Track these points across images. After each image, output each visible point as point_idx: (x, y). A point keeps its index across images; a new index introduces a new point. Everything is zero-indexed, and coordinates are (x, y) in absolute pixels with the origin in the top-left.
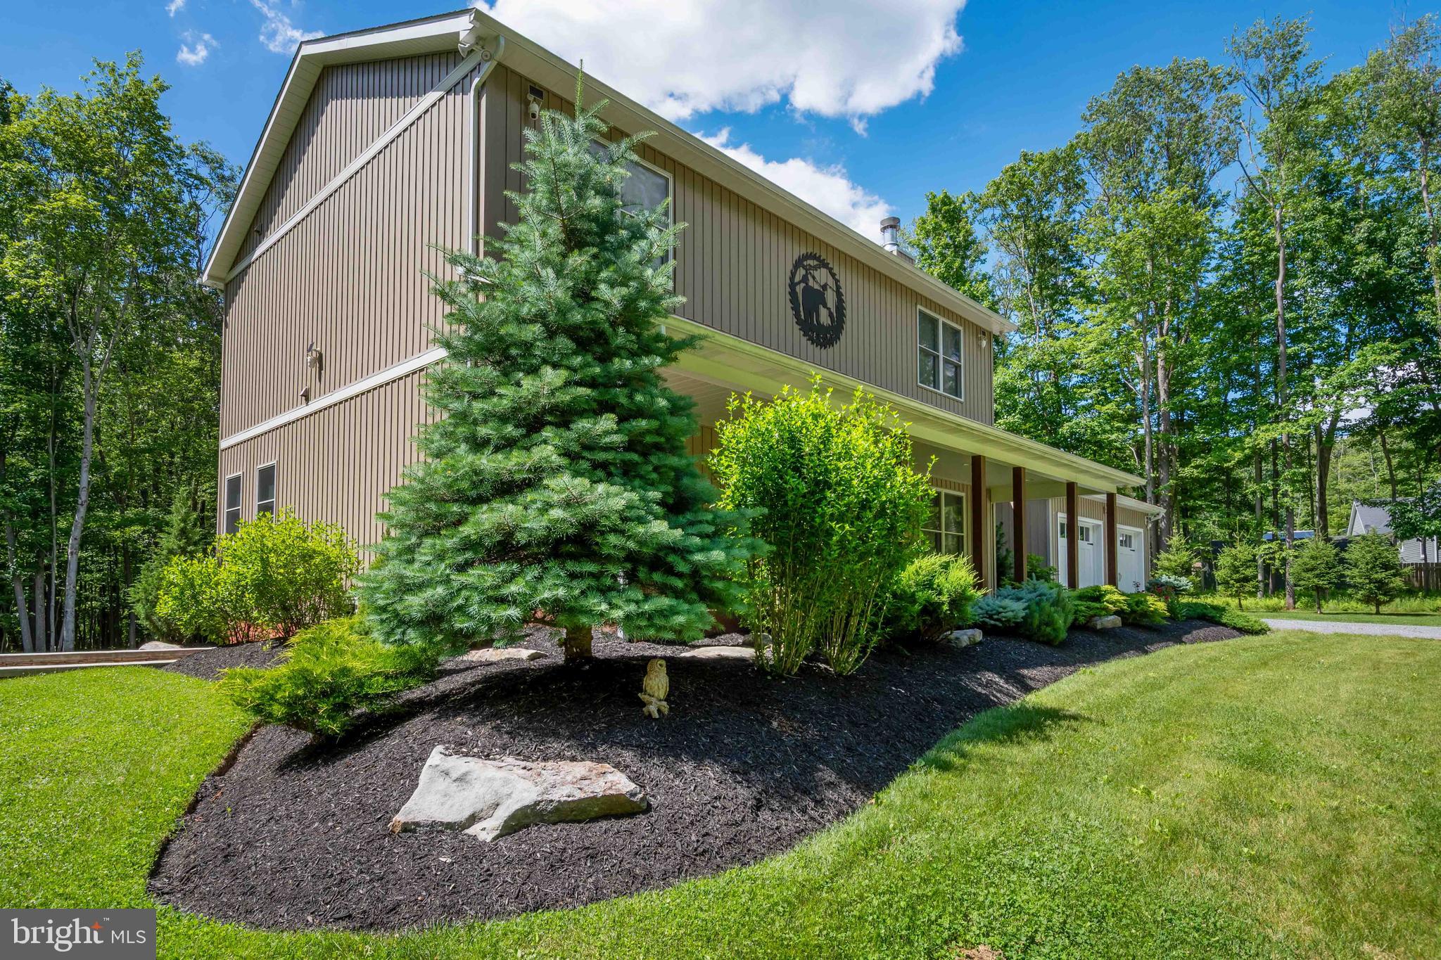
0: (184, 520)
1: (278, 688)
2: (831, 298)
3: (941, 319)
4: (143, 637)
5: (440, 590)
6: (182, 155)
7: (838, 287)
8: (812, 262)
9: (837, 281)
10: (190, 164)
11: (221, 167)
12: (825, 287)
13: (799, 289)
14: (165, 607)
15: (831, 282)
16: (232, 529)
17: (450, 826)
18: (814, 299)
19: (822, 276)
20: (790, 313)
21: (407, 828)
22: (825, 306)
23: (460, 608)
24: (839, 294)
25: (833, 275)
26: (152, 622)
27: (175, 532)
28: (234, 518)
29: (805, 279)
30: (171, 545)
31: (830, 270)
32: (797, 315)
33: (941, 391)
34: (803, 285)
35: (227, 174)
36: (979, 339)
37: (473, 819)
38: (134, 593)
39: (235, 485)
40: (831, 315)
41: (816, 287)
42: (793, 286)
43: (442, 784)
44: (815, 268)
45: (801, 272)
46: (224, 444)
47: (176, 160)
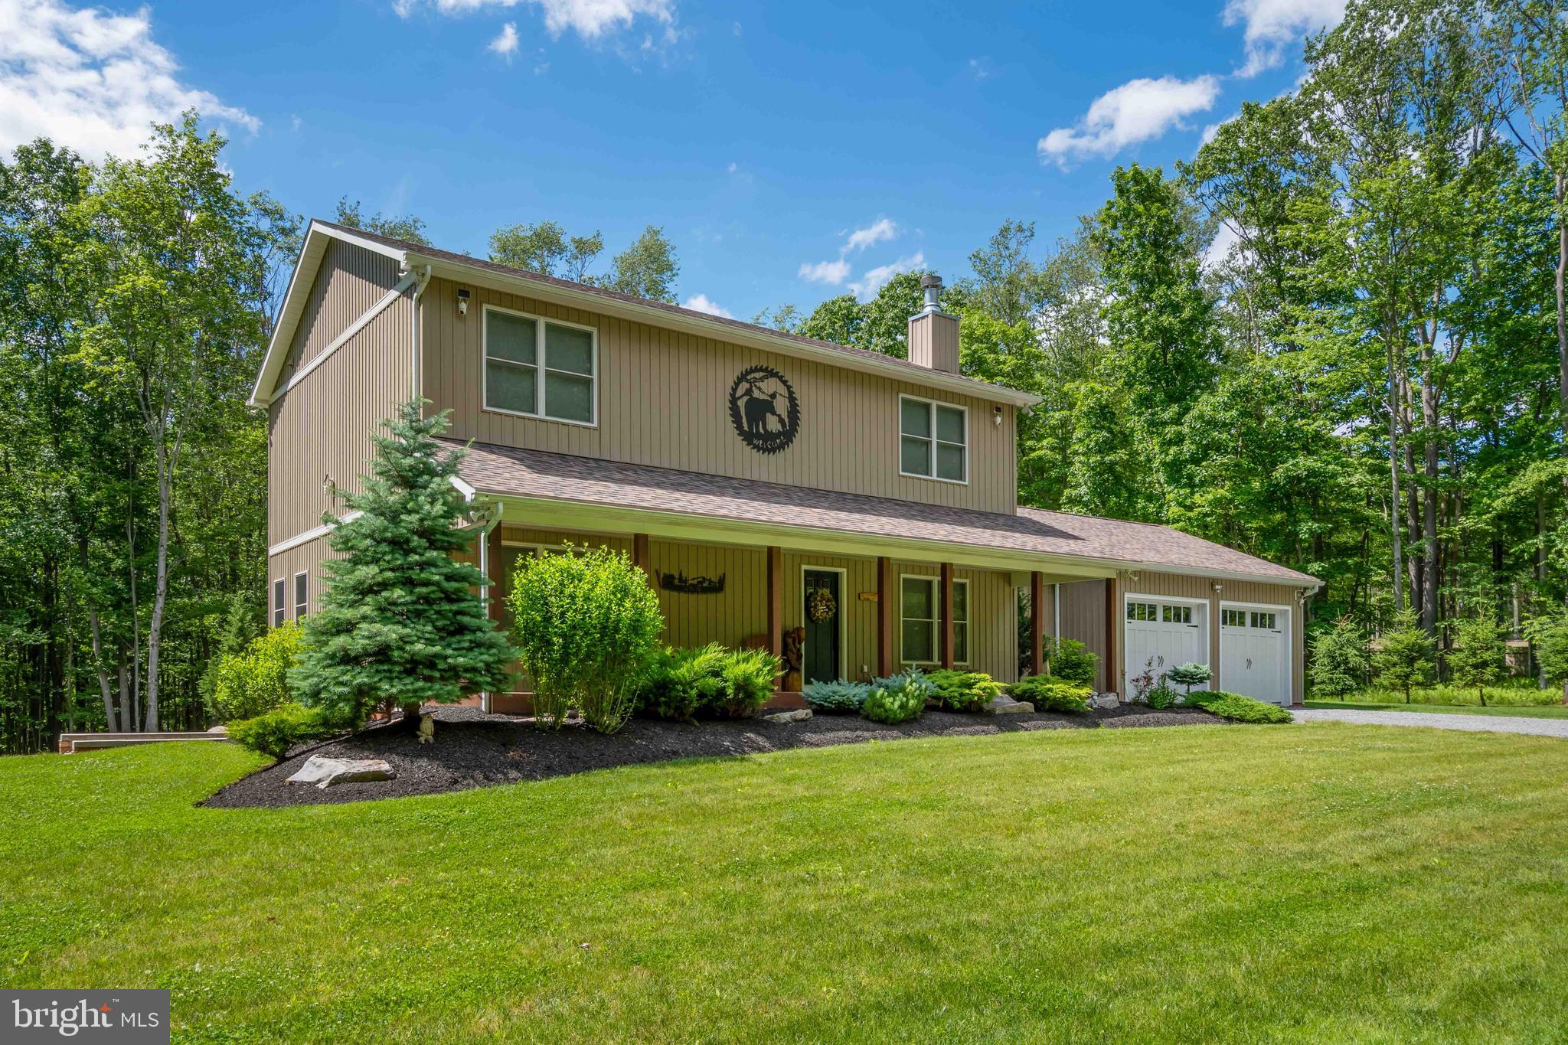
0: (241, 620)
1: (250, 729)
2: (781, 406)
3: (934, 404)
4: (211, 722)
5: (315, 679)
6: (243, 213)
7: (791, 393)
8: (757, 375)
9: (789, 387)
10: (250, 221)
11: (282, 218)
12: (773, 396)
13: (741, 403)
14: (222, 695)
15: (782, 389)
16: (279, 625)
17: (309, 783)
18: (760, 409)
19: (770, 386)
20: (731, 426)
21: (291, 783)
22: (774, 413)
23: (324, 688)
24: (792, 399)
25: (785, 382)
26: (218, 710)
27: (234, 630)
28: (280, 617)
29: (749, 392)
30: (231, 643)
31: (781, 378)
32: (739, 427)
33: (934, 477)
34: (746, 398)
35: (288, 225)
36: (994, 416)
37: (319, 781)
38: (203, 685)
39: (280, 586)
40: (781, 421)
41: (762, 397)
42: (734, 401)
43: (311, 768)
44: (762, 379)
45: (745, 386)
46: (272, 551)
47: (237, 218)
